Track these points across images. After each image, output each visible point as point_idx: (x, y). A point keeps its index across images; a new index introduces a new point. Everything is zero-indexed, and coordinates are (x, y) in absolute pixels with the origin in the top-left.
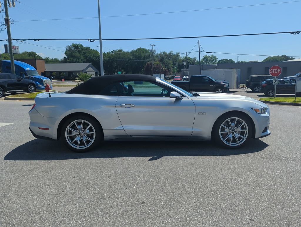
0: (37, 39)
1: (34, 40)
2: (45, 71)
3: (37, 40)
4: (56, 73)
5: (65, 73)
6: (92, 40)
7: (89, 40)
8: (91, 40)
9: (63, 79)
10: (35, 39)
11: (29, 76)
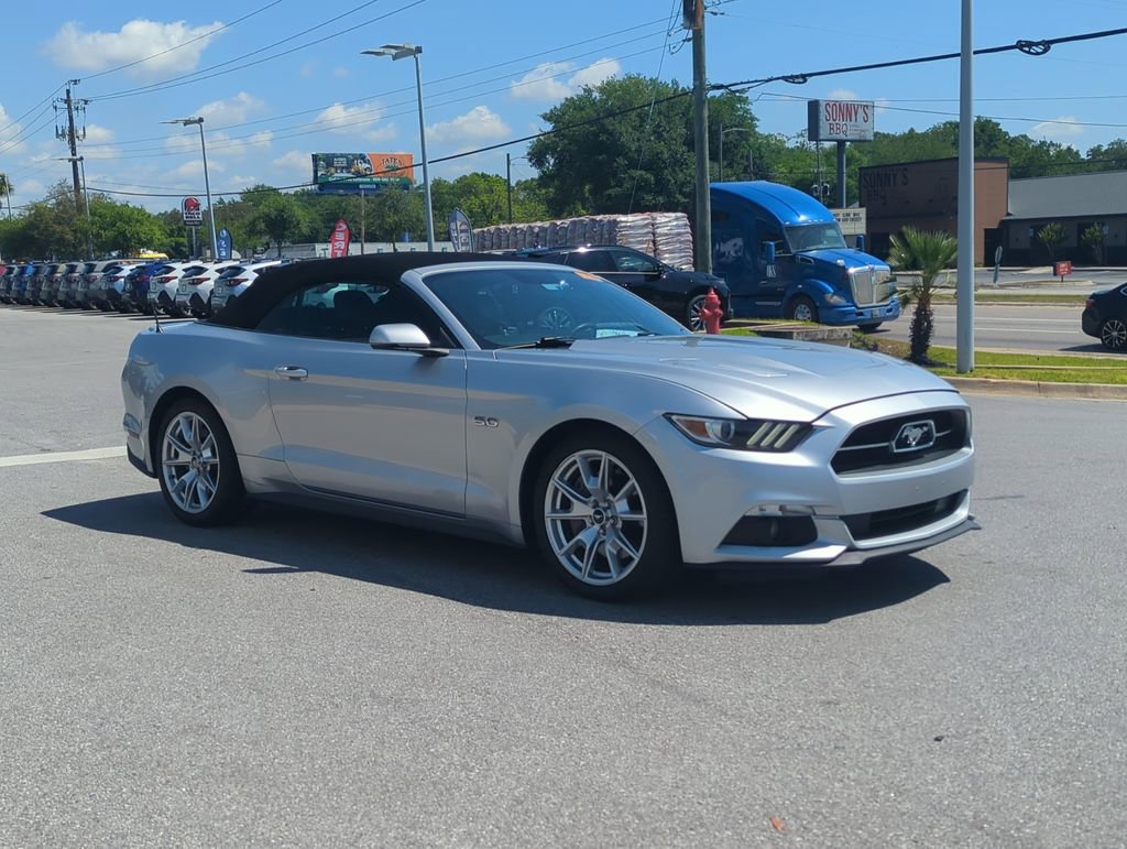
0: (798, 73)
1: (786, 79)
2: (1002, 222)
3: (801, 80)
4: (1060, 231)
5: (1106, 230)
6: (1037, 44)
7: (1020, 46)
8: (1030, 44)
9: (1063, 265)
10: (792, 77)
11: (793, 251)
